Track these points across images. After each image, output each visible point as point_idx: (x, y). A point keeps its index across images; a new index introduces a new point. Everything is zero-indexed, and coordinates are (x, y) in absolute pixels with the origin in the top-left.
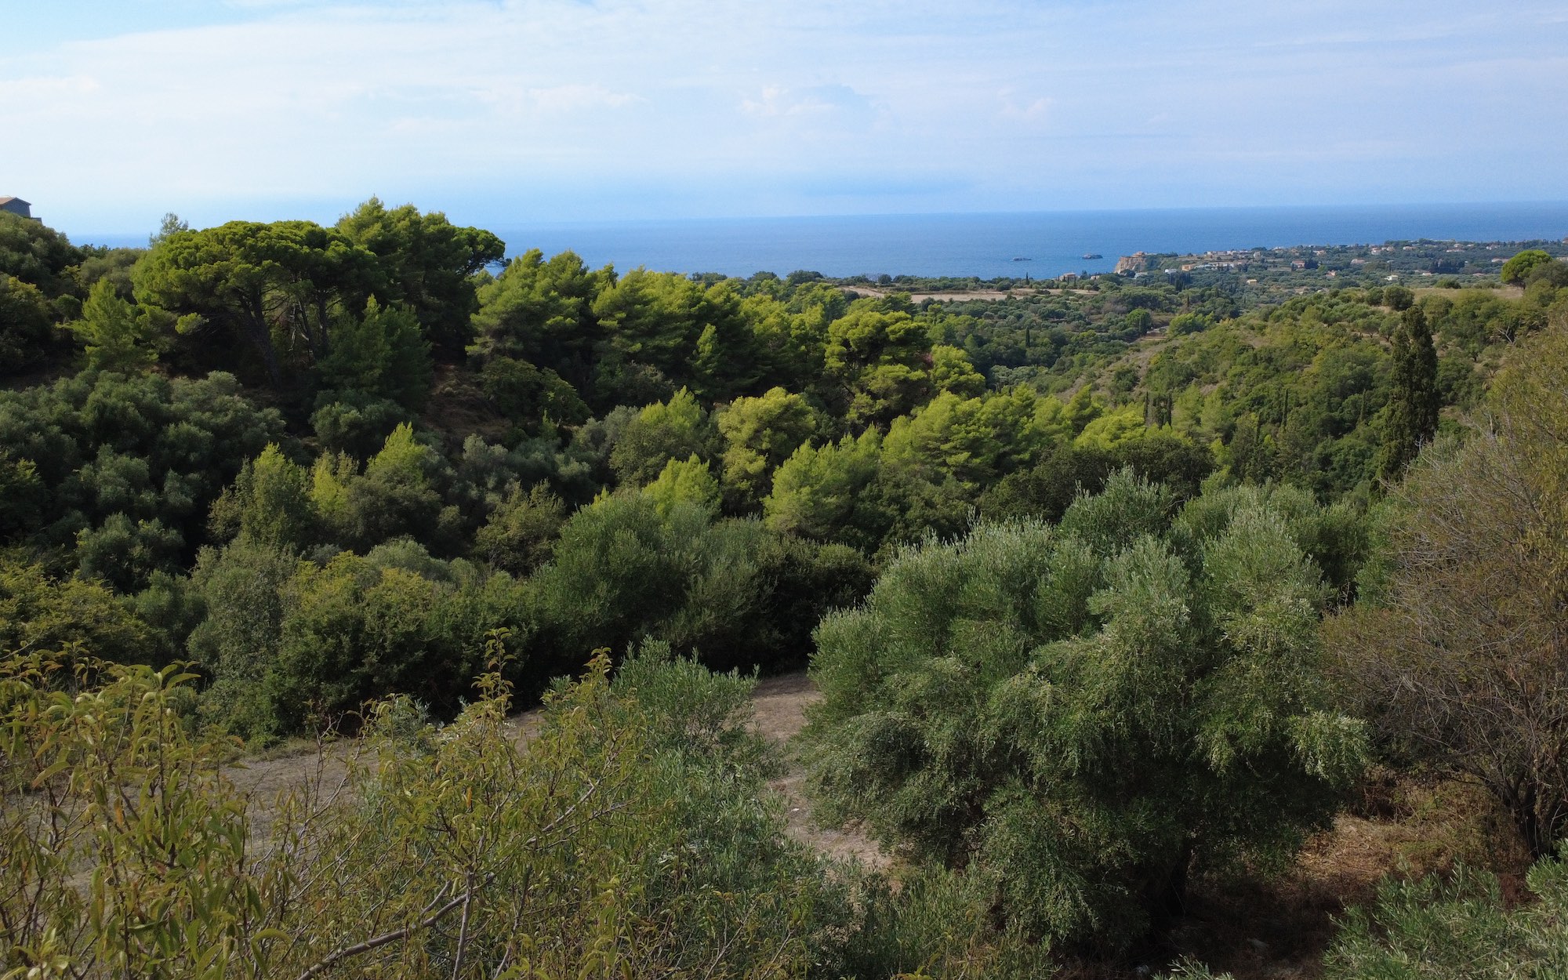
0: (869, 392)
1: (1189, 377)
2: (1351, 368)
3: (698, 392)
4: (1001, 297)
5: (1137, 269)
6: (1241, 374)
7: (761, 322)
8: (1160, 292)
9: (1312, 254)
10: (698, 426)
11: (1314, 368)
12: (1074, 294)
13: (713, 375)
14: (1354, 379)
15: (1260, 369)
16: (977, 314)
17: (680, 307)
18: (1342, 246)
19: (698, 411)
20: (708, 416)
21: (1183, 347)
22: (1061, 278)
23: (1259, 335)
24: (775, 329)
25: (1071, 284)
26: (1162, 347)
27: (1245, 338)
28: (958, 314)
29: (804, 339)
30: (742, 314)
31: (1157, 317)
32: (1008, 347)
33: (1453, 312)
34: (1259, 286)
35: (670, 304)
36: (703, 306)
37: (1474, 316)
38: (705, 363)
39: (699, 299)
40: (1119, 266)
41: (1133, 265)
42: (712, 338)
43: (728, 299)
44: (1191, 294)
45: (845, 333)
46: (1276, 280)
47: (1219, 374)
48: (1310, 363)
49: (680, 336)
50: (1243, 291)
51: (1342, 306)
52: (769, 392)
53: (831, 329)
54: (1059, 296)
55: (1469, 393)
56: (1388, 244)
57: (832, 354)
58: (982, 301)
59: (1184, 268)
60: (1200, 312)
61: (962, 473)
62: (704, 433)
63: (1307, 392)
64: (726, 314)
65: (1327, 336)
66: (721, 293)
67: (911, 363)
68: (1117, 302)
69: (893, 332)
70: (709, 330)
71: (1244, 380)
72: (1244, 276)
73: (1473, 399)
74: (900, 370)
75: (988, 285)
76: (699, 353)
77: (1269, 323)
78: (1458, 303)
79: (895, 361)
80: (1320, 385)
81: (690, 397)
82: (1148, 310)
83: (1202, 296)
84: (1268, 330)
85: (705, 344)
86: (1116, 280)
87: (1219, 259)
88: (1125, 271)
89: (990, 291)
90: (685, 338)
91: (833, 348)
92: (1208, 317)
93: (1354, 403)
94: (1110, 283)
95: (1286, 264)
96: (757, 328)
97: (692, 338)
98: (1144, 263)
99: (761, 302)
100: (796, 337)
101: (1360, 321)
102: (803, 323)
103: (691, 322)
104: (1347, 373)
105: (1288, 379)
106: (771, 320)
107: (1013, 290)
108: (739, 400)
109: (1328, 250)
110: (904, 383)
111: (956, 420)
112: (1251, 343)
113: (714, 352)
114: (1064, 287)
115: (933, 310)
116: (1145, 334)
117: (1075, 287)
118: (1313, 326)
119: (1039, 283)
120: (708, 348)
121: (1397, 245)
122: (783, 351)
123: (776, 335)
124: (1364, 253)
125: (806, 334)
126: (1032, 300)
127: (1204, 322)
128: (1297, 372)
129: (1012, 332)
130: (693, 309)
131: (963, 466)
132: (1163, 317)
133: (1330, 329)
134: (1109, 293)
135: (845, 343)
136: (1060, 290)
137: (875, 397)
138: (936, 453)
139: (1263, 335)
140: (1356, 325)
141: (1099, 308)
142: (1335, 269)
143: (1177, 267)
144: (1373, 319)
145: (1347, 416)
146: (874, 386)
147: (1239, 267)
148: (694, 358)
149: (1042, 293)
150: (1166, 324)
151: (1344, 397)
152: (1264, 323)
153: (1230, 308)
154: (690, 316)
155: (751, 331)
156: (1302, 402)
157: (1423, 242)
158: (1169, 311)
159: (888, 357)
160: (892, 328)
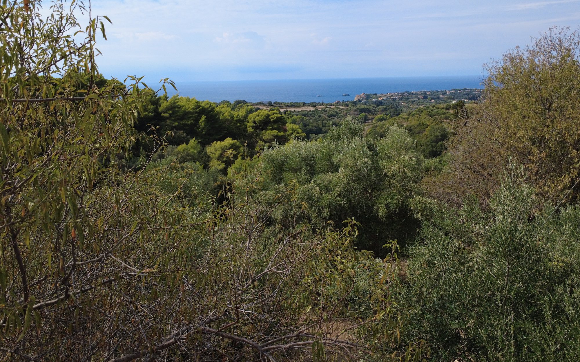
0: (264, 141)
2: (439, 132)
3: (200, 141)
4: (313, 109)
5: (363, 99)
7: (223, 115)
8: (371, 107)
9: (426, 94)
10: (199, 153)
11: (426, 133)
12: (339, 108)
13: (205, 135)
14: (441, 136)
16: (303, 115)
17: (192, 109)
18: (436, 91)
19: (199, 148)
20: (203, 149)
21: (379, 126)
22: (335, 103)
23: (407, 122)
24: (228, 117)
25: (338, 104)
26: (371, 126)
27: (402, 122)
28: (297, 115)
29: (239, 121)
30: (216, 111)
31: (370, 116)
32: (315, 127)
34: (406, 105)
35: (189, 108)
36: (201, 109)
38: (202, 130)
39: (200, 106)
40: (356, 98)
41: (361, 98)
42: (205, 121)
43: (210, 106)
44: (382, 108)
45: (254, 119)
46: (413, 103)
48: (425, 131)
49: (192, 120)
50: (401, 107)
51: (436, 110)
52: (226, 140)
53: (249, 117)
54: (334, 109)
56: (453, 90)
57: (250, 127)
58: (306, 111)
59: (379, 99)
60: (385, 114)
62: (201, 156)
63: (424, 141)
64: (210, 112)
65: (431, 121)
66: (207, 104)
67: (279, 129)
68: (355, 111)
69: (272, 118)
70: (203, 117)
72: (401, 101)
74: (275, 132)
75: (308, 105)
76: (199, 126)
77: (410, 117)
79: (273, 129)
80: (429, 139)
81: (196, 142)
82: (366, 114)
83: (386, 108)
84: (410, 119)
85: (202, 123)
86: (355, 103)
87: (392, 96)
88: (358, 100)
89: (309, 107)
90: (194, 120)
91: (250, 124)
92: (388, 116)
93: (441, 145)
94: (352, 104)
95: (416, 97)
96: (221, 117)
97: (197, 120)
98: (365, 97)
99: (222, 108)
100: (236, 120)
101: (443, 116)
102: (238, 115)
103: (196, 115)
104: (438, 134)
105: (417, 136)
106: (227, 114)
107: (317, 107)
108: (215, 142)
109: (431, 92)
110: (276, 137)
113: (205, 125)
114: (336, 106)
115: (288, 113)
116: (366, 122)
117: (340, 105)
118: (426, 117)
119: (326, 104)
120: (203, 124)
121: (456, 90)
122: (232, 125)
123: (228, 119)
124: (444, 93)
125: (240, 119)
126: (324, 110)
127: (387, 118)
128: (420, 134)
129: (317, 121)
130: (197, 110)
132: (372, 116)
133: (432, 119)
134: (352, 108)
135: (254, 122)
136: (334, 107)
137: (266, 142)
139: (408, 121)
140: (441, 117)
141: (349, 113)
142: (434, 99)
143: (377, 98)
144: (448, 115)
145: (438, 150)
146: (266, 138)
147: (399, 99)
148: (198, 128)
149: (328, 108)
150: (373, 119)
151: (437, 143)
152: (408, 117)
153: (396, 113)
154: (196, 113)
155: (219, 118)
156: (422, 145)
157: (465, 89)
158: (374, 114)
159: (271, 128)
160: (272, 116)
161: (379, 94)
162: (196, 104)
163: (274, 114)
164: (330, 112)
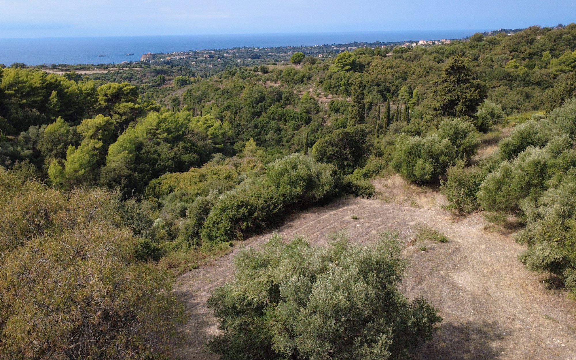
0: (119, 114)
1: (200, 100)
2: (257, 94)
4: (105, 72)
6: (219, 98)
7: (68, 88)
8: (166, 68)
9: (211, 53)
11: (244, 95)
12: (132, 70)
14: (259, 97)
15: (225, 96)
17: (39, 84)
23: (221, 84)
24: (77, 91)
27: (216, 85)
29: (88, 94)
30: (62, 85)
31: (167, 78)
33: (283, 74)
35: (35, 83)
36: (48, 83)
37: (290, 75)
38: (55, 105)
39: (46, 81)
40: (142, 58)
41: (146, 57)
42: (56, 96)
43: (56, 80)
45: (106, 91)
47: (210, 98)
49: (41, 96)
50: (192, 67)
51: (246, 73)
53: (98, 90)
55: (294, 100)
56: (234, 48)
57: (102, 100)
58: (98, 73)
59: (167, 59)
60: (183, 75)
61: (166, 140)
64: (58, 86)
66: (53, 78)
67: (134, 101)
68: (151, 72)
69: (125, 90)
70: (54, 93)
71: (220, 100)
72: (190, 61)
73: (296, 103)
74: (130, 105)
75: (100, 66)
76: (52, 102)
77: (222, 79)
78: (284, 71)
79: (127, 101)
80: (249, 100)
82: (163, 75)
83: (181, 69)
84: (223, 82)
85: (53, 99)
86: (145, 64)
87: (179, 55)
89: (100, 69)
90: (44, 96)
91: (101, 97)
93: (261, 106)
97: (48, 96)
98: (151, 57)
100: (85, 94)
101: (255, 78)
102: (87, 88)
103: (45, 90)
104: (257, 96)
105: (235, 98)
106: (73, 88)
108: (85, 120)
109: (216, 51)
110: (133, 109)
111: (160, 122)
112: (219, 86)
113: (58, 101)
114: (129, 67)
116: (164, 84)
119: (119, 66)
120: (55, 100)
122: (82, 99)
123: (77, 93)
125: (89, 93)
127: (186, 79)
128: (238, 96)
130: (44, 85)
131: (165, 138)
132: (169, 77)
134: (147, 69)
135: (105, 95)
137: (121, 115)
138: (154, 134)
140: (254, 79)
143: (164, 58)
145: (259, 110)
146: (121, 111)
147: (187, 58)
148: (49, 105)
151: (257, 104)
152: (220, 80)
154: (44, 87)
155: (66, 92)
157: (245, 48)
158: (170, 75)
159: (124, 100)
160: (125, 89)
161: (165, 54)
162: (41, 78)
163: (126, 86)
164: (125, 75)
